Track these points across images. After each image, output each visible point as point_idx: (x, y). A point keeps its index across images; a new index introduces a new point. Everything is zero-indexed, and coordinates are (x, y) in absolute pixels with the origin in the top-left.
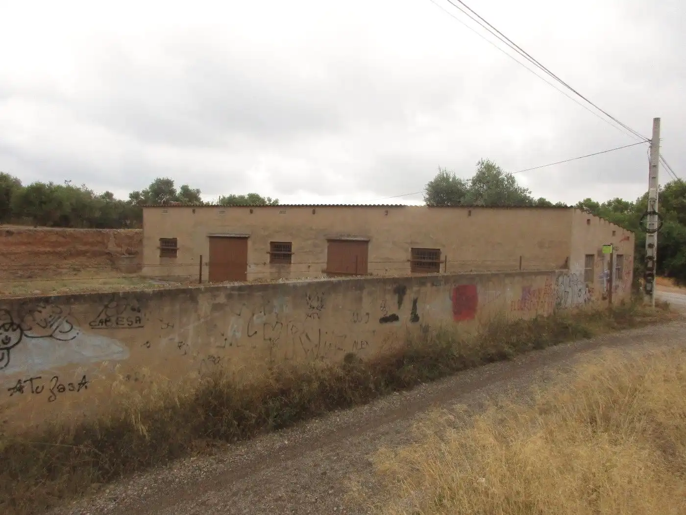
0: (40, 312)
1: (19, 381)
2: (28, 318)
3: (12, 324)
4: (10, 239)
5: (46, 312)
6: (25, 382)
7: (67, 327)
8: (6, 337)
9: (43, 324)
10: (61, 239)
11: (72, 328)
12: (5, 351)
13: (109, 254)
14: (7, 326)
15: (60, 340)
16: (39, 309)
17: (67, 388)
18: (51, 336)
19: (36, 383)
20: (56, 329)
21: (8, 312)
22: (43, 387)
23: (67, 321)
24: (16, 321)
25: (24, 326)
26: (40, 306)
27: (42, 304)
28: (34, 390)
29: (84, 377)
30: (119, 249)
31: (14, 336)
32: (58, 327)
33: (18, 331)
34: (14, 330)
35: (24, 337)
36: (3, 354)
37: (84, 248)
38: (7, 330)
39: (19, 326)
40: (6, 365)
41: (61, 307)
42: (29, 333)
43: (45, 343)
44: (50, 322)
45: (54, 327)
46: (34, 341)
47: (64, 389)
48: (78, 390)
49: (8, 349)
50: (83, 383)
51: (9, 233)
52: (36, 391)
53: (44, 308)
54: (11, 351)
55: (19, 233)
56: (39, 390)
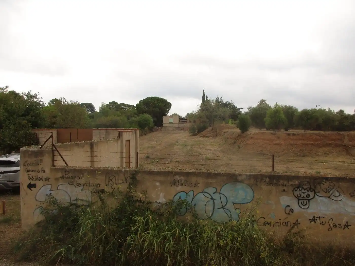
0: (324, 184)
1: (314, 217)
2: (318, 186)
3: (310, 188)
4: (295, 137)
5: (326, 185)
6: (317, 218)
7: (337, 194)
8: (308, 194)
9: (325, 190)
10: (318, 137)
11: (340, 194)
12: (307, 201)
13: (344, 145)
14: (308, 189)
15: (334, 200)
16: (323, 183)
17: (338, 226)
18: (329, 197)
19: (322, 220)
20: (331, 194)
21: (308, 182)
22: (325, 222)
23: (337, 191)
24: (313, 187)
25: (316, 191)
26: (324, 181)
27: (324, 180)
28: (321, 223)
29: (347, 222)
30: (351, 143)
31: (312, 194)
32: (332, 194)
33: (313, 192)
34: (311, 191)
35: (316, 196)
36: (307, 202)
37: (330, 142)
38: (308, 191)
39: (314, 190)
40: (308, 208)
41: (335, 183)
42: (318, 194)
43: (326, 200)
44: (328, 190)
45: (331, 193)
46: (321, 198)
47: (336, 226)
48: (344, 229)
49: (309, 200)
50: (347, 226)
51: (294, 135)
52: (322, 224)
53: (326, 182)
54: (310, 201)
55: (298, 134)
56: (323, 223)
